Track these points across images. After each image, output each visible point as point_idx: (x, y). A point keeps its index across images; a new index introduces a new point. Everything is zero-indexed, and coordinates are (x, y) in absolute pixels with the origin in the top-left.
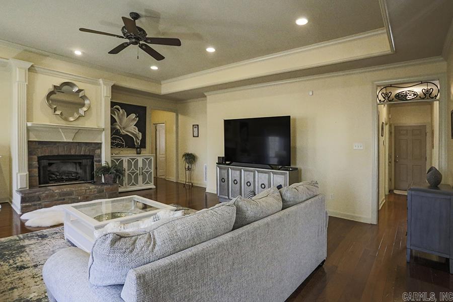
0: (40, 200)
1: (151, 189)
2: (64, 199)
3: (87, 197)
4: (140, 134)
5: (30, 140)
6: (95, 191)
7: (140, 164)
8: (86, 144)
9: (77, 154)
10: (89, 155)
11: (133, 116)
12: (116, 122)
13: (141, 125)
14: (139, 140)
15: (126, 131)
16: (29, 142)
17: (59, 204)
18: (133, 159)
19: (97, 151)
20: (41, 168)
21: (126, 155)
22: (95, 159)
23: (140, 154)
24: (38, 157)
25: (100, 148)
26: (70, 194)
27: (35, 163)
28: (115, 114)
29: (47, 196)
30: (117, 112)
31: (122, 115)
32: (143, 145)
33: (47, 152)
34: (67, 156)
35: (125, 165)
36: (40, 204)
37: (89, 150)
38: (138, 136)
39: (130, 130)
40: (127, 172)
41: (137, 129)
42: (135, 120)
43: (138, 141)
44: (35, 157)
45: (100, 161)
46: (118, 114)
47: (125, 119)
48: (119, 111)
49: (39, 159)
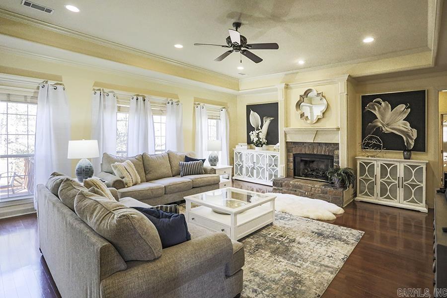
0: (282, 187)
2: (296, 191)
3: (312, 194)
4: (415, 131)
5: (287, 141)
6: (319, 191)
8: (326, 144)
9: (318, 153)
10: (328, 155)
11: (402, 107)
12: (377, 118)
13: (418, 119)
14: (412, 139)
15: (391, 128)
16: (287, 142)
17: (293, 194)
18: (389, 165)
19: (336, 152)
20: (296, 163)
21: (379, 159)
22: (334, 160)
23: (409, 159)
25: (338, 149)
26: (300, 187)
27: (291, 159)
28: (375, 110)
29: (285, 185)
30: (378, 106)
31: (385, 109)
32: (421, 146)
33: (296, 151)
34: (311, 154)
35: (377, 171)
36: (282, 190)
37: (328, 150)
38: (411, 134)
39: (395, 127)
40: (379, 180)
41: (408, 124)
42: (405, 112)
43: (410, 141)
44: (292, 154)
45: (338, 162)
46: (379, 109)
47: (389, 114)
48: (381, 104)
49: (295, 156)
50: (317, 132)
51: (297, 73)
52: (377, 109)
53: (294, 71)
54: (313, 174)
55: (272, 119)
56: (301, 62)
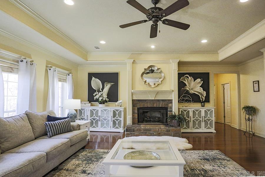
0: (134, 131)
1: (212, 133)
2: (146, 133)
3: (159, 133)
4: (205, 92)
5: (133, 99)
6: (164, 130)
7: (203, 114)
8: (163, 100)
9: (157, 106)
10: (165, 107)
11: (199, 80)
12: (186, 85)
13: (206, 86)
14: (204, 96)
15: (193, 91)
17: (144, 135)
18: (197, 110)
19: (170, 105)
20: (139, 114)
21: (192, 107)
22: (168, 110)
23: (204, 106)
24: (138, 108)
25: (172, 103)
26: (149, 130)
27: (136, 111)
28: (185, 81)
29: (137, 130)
30: (187, 79)
31: (190, 81)
32: (207, 100)
33: (141, 105)
34: (152, 107)
35: (191, 114)
36: (134, 134)
37: (165, 104)
38: (203, 94)
39: (196, 90)
40: (192, 119)
41: (202, 89)
42: (201, 83)
43: (203, 97)
44: (136, 108)
45: (171, 111)
46: (187, 80)
47: (193, 83)
48: (188, 78)
49: (138, 109)
50: (158, 93)
51: (141, 54)
52: (186, 80)
53: (141, 52)
54: (151, 120)
55: (112, 84)
56: (153, 47)
